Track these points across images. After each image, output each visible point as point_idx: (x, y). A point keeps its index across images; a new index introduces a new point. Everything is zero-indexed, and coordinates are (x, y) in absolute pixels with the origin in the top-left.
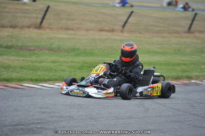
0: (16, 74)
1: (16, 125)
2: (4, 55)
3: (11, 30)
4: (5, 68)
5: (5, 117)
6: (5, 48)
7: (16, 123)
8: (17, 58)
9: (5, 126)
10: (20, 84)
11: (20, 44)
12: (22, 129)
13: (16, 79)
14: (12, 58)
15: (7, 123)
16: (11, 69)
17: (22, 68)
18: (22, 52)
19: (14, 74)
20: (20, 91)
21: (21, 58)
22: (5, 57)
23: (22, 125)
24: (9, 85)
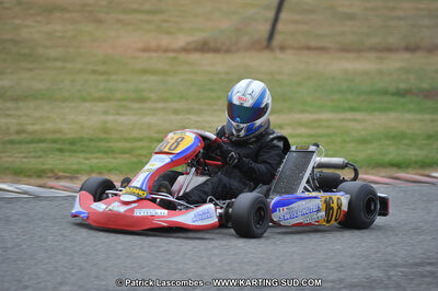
0: (417, 152)
1: (417, 265)
2: (391, 110)
3: (407, 56)
4: (394, 137)
5: (392, 245)
6: (393, 94)
7: (418, 260)
8: (419, 117)
9: (395, 266)
10: (426, 172)
11: (425, 85)
12: (432, 273)
13: (416, 163)
14: (409, 116)
15: (398, 260)
16: (405, 142)
17: (429, 137)
18: (429, 103)
19: (411, 152)
20: (425, 188)
21: (427, 117)
22: (393, 115)
23: (430, 264)
24: (402, 174)
